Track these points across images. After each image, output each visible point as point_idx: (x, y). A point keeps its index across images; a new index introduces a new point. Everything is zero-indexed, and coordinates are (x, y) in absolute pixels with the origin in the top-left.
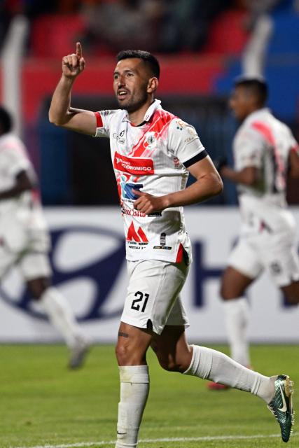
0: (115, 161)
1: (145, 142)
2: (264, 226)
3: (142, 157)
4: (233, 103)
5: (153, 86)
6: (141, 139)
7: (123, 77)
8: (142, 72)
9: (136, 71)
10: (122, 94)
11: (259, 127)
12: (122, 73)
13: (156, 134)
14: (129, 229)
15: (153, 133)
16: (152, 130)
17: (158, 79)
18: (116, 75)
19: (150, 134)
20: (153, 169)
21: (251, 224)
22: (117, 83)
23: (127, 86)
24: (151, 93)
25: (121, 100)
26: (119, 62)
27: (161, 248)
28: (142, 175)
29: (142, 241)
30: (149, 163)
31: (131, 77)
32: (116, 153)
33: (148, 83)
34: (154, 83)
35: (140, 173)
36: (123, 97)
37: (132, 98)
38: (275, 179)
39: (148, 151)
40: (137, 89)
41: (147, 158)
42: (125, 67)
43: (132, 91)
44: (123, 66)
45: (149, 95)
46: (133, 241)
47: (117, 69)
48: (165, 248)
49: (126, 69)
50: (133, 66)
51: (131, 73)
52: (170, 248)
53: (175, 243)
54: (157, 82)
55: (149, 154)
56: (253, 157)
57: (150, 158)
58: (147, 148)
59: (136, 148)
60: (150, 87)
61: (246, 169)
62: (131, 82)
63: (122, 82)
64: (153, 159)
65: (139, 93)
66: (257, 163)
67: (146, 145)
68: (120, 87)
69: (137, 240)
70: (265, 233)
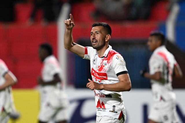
0: (92, 72)
1: (103, 65)
2: (162, 98)
3: (102, 72)
4: (149, 43)
5: (108, 38)
6: (101, 63)
7: (94, 34)
8: (103, 32)
9: (100, 32)
10: (94, 42)
11: (161, 54)
12: (94, 33)
13: (108, 62)
14: (98, 102)
15: (106, 61)
16: (106, 60)
17: (111, 35)
18: (91, 33)
19: (105, 62)
20: (107, 77)
21: (157, 97)
22: (92, 37)
23: (96, 39)
24: (107, 42)
25: (94, 45)
26: (93, 28)
27: (113, 112)
28: (103, 80)
29: (103, 108)
30: (105, 75)
31: (98, 34)
32: (92, 68)
33: (105, 37)
34: (108, 37)
35: (102, 79)
36: (94, 43)
37: (99, 44)
38: (168, 77)
39: (104, 69)
40: (101, 40)
41: (104, 72)
42: (95, 30)
43: (98, 41)
44: (95, 29)
45: (106, 43)
46: (99, 108)
47: (92, 31)
48: (115, 112)
49: (96, 31)
50: (99, 30)
51: (98, 33)
52: (117, 112)
53: (119, 110)
54: (110, 37)
55: (105, 71)
56: (159, 67)
57: (105, 72)
58: (104, 68)
59: (99, 68)
60: (107, 39)
61: (156, 73)
62: (98, 37)
63: (94, 37)
64: (106, 73)
65: (102, 42)
66: (161, 70)
67: (104, 66)
68: (93, 39)
69: (101, 107)
70: (162, 101)
